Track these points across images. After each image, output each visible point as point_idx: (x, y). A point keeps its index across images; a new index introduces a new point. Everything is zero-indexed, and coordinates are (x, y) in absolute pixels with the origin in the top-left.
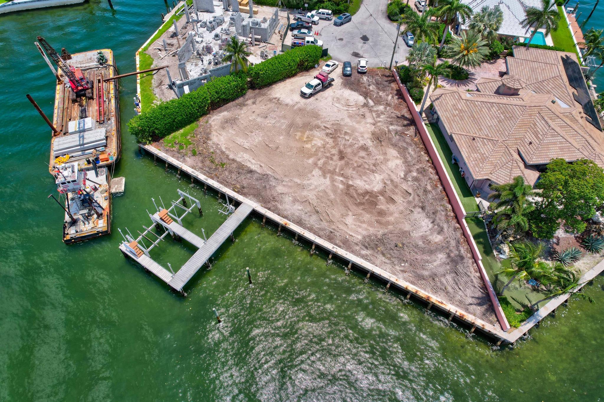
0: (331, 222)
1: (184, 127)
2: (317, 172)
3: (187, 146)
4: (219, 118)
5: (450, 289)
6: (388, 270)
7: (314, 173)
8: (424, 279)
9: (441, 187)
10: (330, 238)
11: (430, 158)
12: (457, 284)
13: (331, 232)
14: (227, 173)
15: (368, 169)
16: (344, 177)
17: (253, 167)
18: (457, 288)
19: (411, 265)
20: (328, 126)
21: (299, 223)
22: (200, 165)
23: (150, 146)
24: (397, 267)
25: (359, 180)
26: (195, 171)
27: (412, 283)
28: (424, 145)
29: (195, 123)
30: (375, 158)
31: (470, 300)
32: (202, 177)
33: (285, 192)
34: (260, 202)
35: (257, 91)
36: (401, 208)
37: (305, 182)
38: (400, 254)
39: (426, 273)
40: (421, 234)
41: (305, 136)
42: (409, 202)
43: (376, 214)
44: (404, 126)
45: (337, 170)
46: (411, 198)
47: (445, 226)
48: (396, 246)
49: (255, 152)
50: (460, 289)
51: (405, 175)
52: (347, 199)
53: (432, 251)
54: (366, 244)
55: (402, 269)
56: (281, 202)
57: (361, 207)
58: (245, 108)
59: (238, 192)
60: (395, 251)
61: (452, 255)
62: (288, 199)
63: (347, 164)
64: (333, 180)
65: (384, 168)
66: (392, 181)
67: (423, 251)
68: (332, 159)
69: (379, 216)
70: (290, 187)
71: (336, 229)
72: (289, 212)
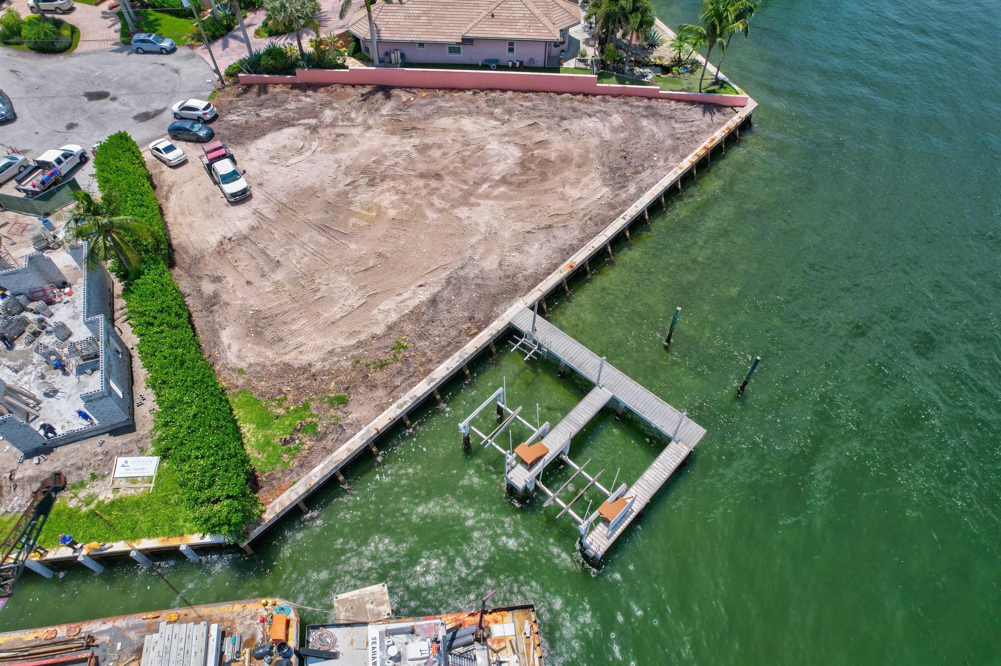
0: (570, 215)
2: (461, 212)
5: (693, 129)
6: (663, 173)
7: (462, 216)
8: (677, 146)
9: (531, 94)
10: (605, 222)
11: (469, 90)
13: (591, 219)
14: (422, 343)
15: (474, 153)
16: (483, 182)
17: (424, 295)
19: (656, 152)
20: (349, 181)
21: (568, 251)
23: (268, 507)
25: (495, 168)
26: (398, 403)
27: (684, 156)
28: (440, 89)
29: (229, 397)
30: (450, 141)
31: (708, 118)
32: (422, 388)
33: (498, 260)
36: (559, 138)
37: (482, 230)
39: (669, 142)
40: (608, 131)
42: (550, 128)
43: (565, 164)
45: (466, 187)
46: (543, 125)
47: (597, 107)
48: (625, 157)
49: (378, 290)
53: (636, 129)
54: (618, 186)
55: (662, 160)
57: (550, 176)
58: (225, 297)
60: (633, 161)
61: (644, 114)
62: (515, 259)
63: (453, 174)
65: (477, 137)
66: (505, 135)
67: (636, 136)
68: (436, 189)
69: (569, 163)
70: (488, 251)
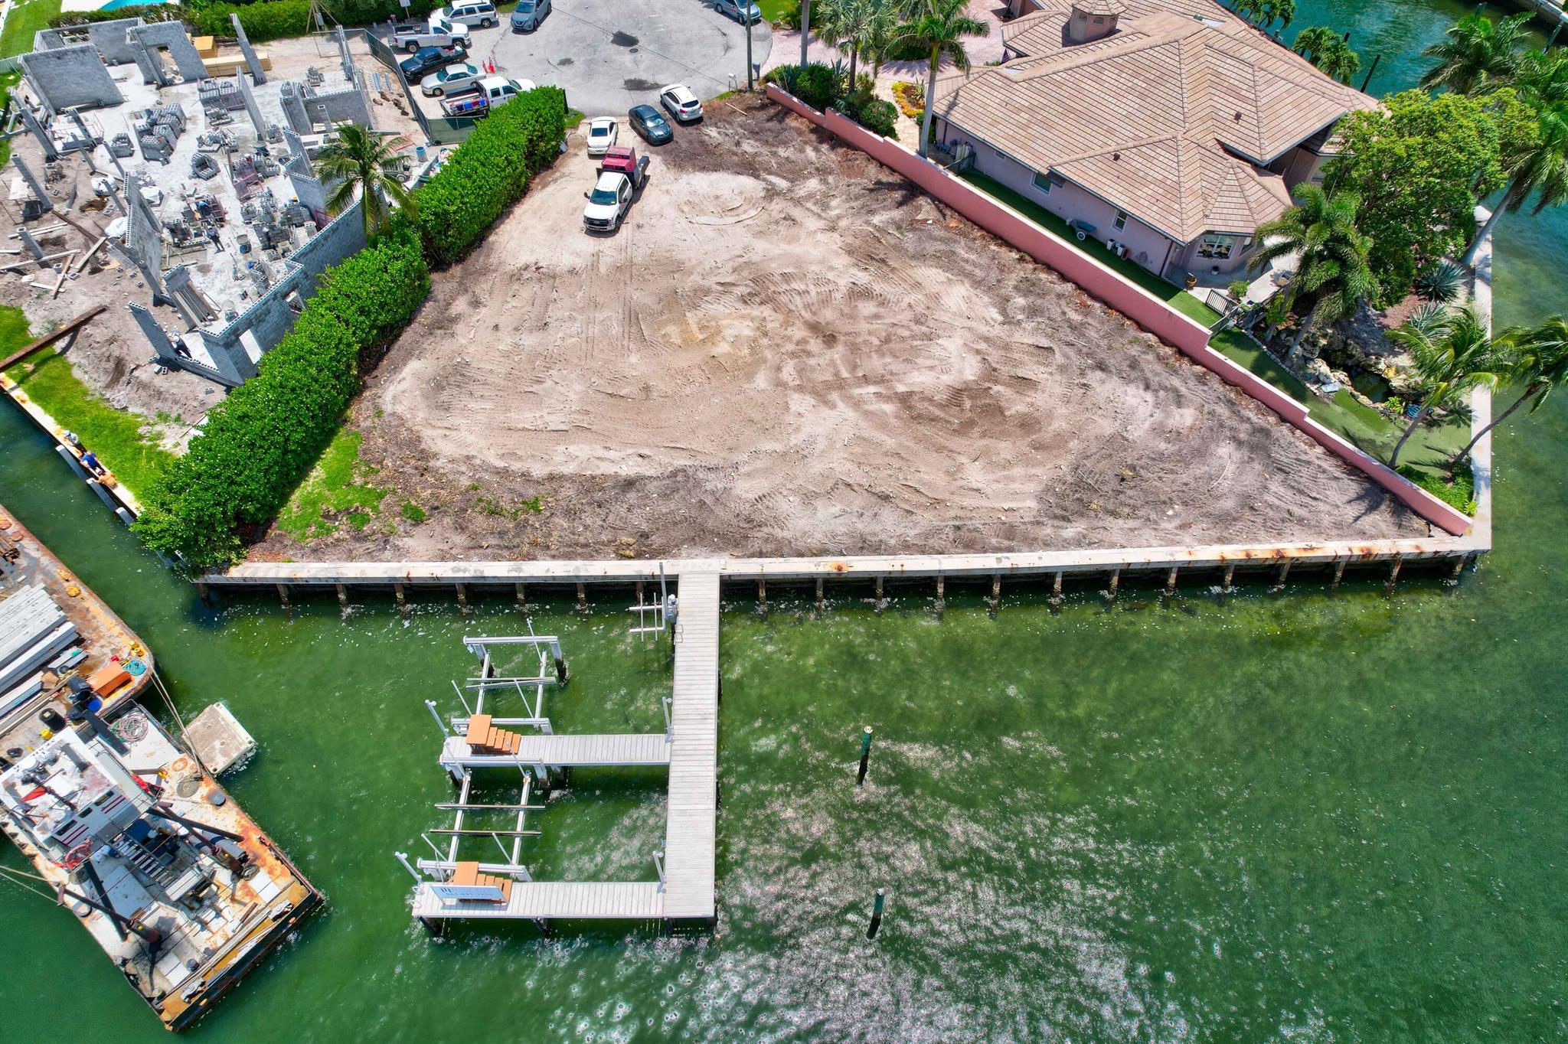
0: (936, 503)
1: (318, 458)
2: (800, 403)
3: (375, 509)
4: (404, 385)
5: (1298, 511)
6: (1154, 542)
7: (793, 408)
8: (1235, 519)
9: (1097, 305)
10: (970, 546)
11: (1019, 250)
12: (1301, 492)
13: (958, 528)
14: (561, 521)
15: (913, 337)
16: (876, 383)
17: (629, 469)
18: (1309, 501)
19: (1185, 503)
20: (728, 280)
21: (866, 546)
22: (460, 539)
23: (246, 564)
24: (1165, 525)
25: (915, 373)
26: (462, 565)
27: (1221, 540)
28: (981, 228)
29: (342, 431)
30: (904, 304)
31: (1351, 511)
32: (499, 570)
33: (765, 491)
34: (721, 549)
35: (456, 270)
36: (1059, 390)
37: (793, 441)
38: (1146, 492)
39: (1229, 504)
40: (1147, 425)
41: (694, 328)
42: (1063, 369)
43: (1018, 431)
44: (900, 204)
45: (845, 374)
46: (1059, 358)
47: (1176, 382)
48: (1123, 480)
49: (594, 428)
50: (1315, 499)
51: (1003, 312)
52: (924, 430)
53: (1198, 450)
54: (1058, 512)
55: (1176, 522)
56: (778, 521)
57: (976, 432)
58: (459, 328)
59: (639, 556)
60: (1130, 493)
61: (1242, 436)
62: (788, 505)
63: (854, 348)
64: (857, 404)
65: (945, 319)
66: (987, 339)
67: (1184, 460)
68: (809, 354)
69: (1028, 433)
70: (767, 471)
71: (960, 513)
72: (818, 536)
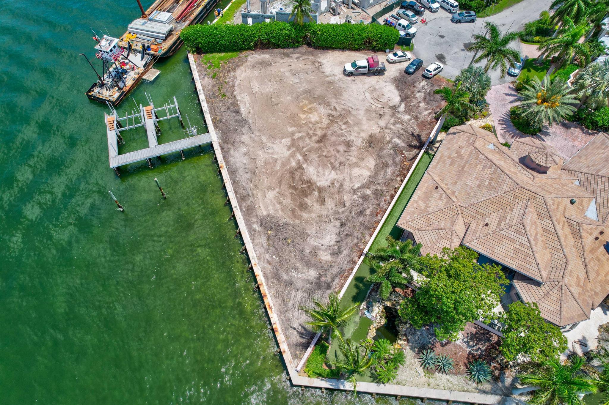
1: (227, 52)
2: (287, 141)
3: (214, 68)
4: (259, 57)
7: (283, 140)
16: (304, 159)
17: (243, 110)
18: (297, 307)
22: (210, 87)
24: (267, 255)
25: (314, 168)
33: (246, 143)
34: (222, 140)
35: (311, 49)
37: (268, 144)
39: (285, 277)
42: (337, 212)
43: (298, 204)
44: (410, 146)
45: (305, 149)
46: (341, 210)
48: (285, 239)
50: (298, 310)
51: (358, 188)
52: (287, 176)
53: (309, 263)
54: (264, 222)
56: (236, 149)
57: (292, 191)
59: (214, 123)
60: (280, 243)
62: (243, 149)
63: (319, 149)
64: (293, 155)
65: (346, 171)
66: (342, 185)
68: (310, 137)
69: (298, 207)
70: (254, 141)
71: (255, 195)
72: (233, 160)
